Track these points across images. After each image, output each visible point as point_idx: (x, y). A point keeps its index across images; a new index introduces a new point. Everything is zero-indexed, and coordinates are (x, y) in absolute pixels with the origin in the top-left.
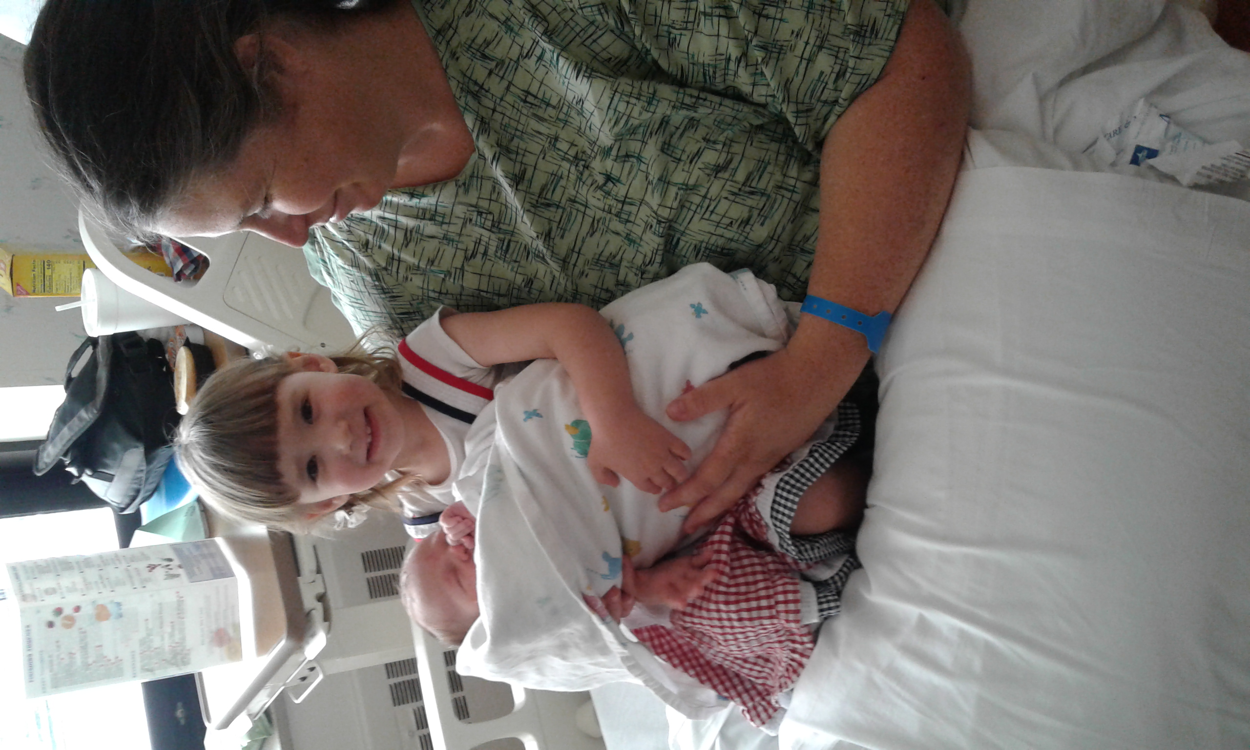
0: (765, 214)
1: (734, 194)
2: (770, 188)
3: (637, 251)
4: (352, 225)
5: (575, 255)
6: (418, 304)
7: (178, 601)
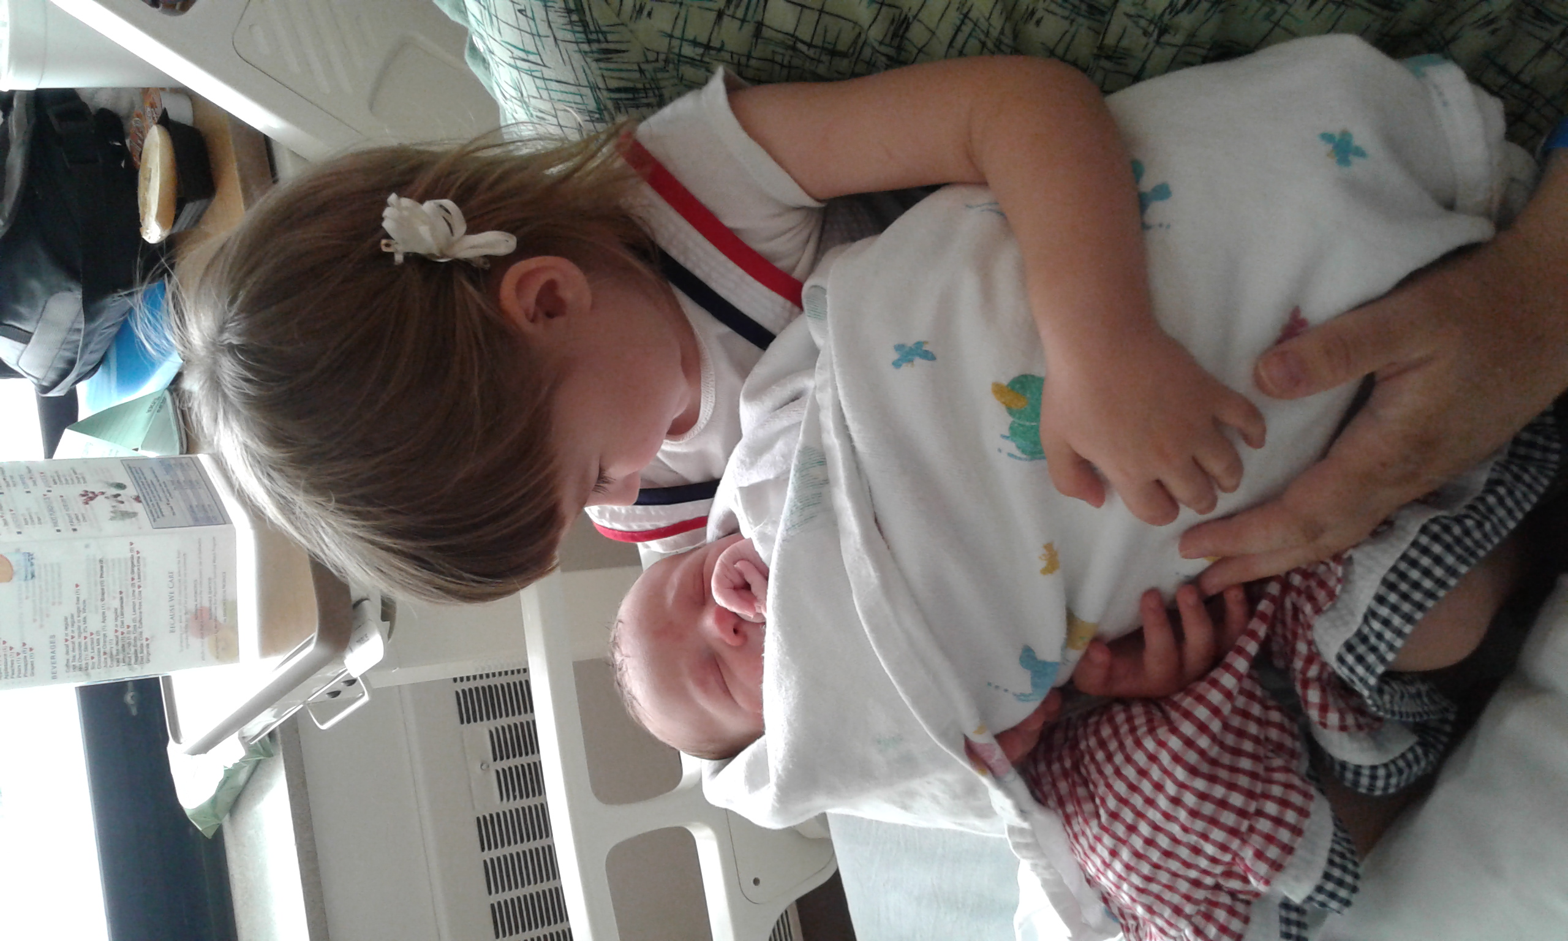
7: (132, 557)
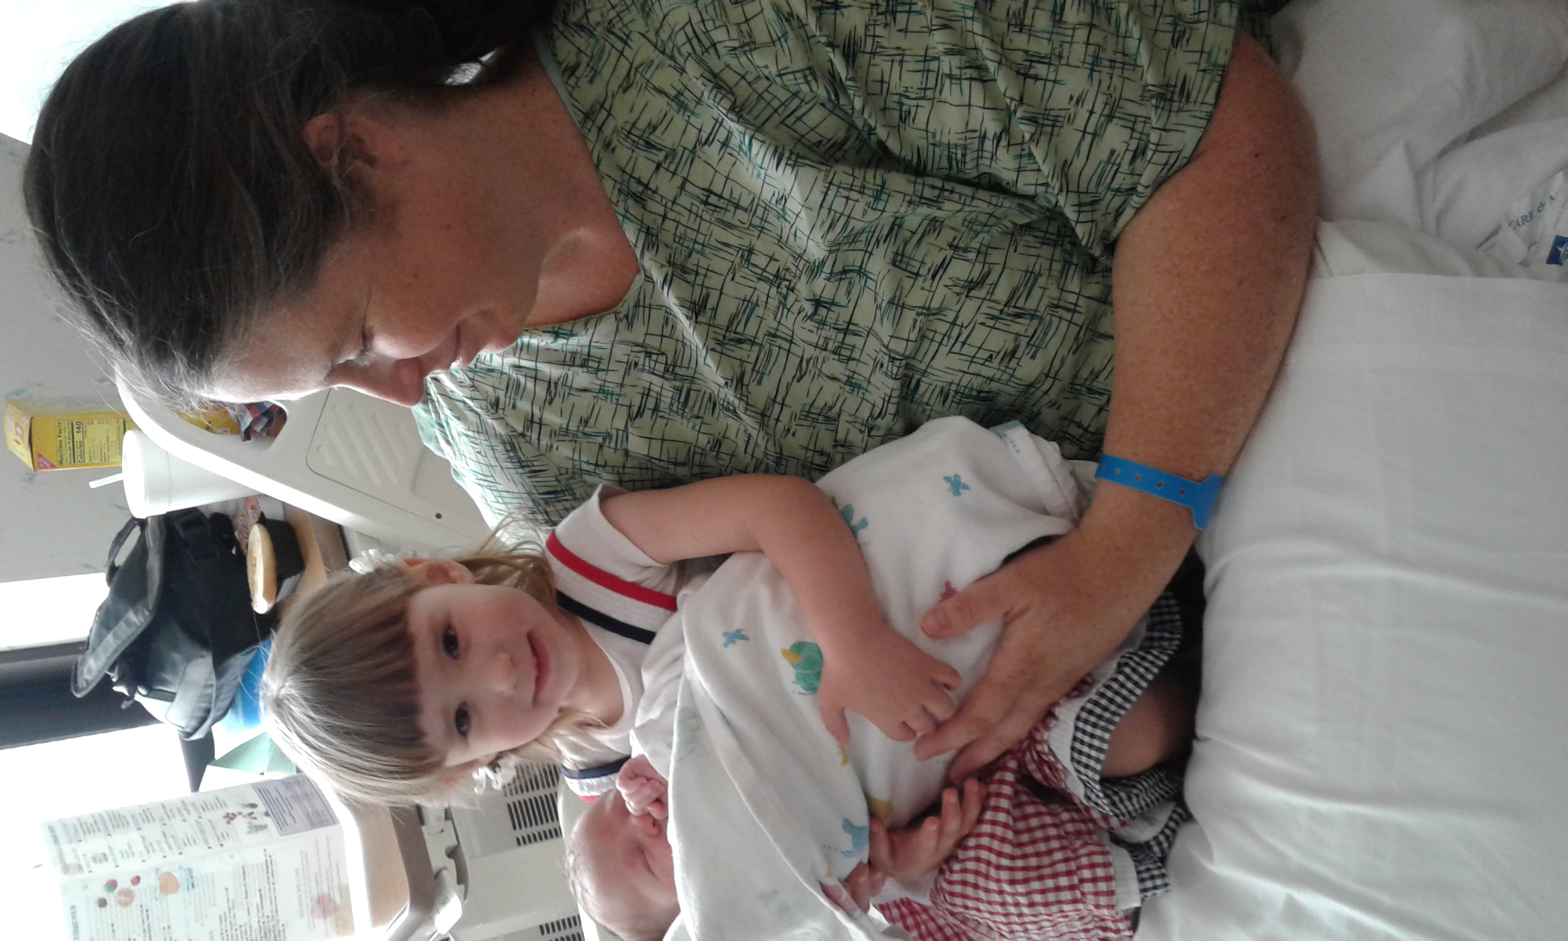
0: (1037, 344)
1: (993, 317)
2: (1042, 308)
3: (863, 399)
4: (476, 378)
5: (777, 407)
6: (568, 479)
7: (266, 861)
